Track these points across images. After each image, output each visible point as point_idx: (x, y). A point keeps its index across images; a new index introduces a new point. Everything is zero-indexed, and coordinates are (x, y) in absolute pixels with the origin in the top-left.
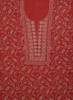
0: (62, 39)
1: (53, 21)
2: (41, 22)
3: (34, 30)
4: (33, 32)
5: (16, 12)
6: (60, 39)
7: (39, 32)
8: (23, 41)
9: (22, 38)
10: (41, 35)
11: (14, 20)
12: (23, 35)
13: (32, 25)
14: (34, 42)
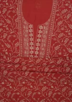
0: (64, 50)
1: (54, 27)
5: (11, 12)
6: (62, 50)
8: (18, 48)
9: (17, 45)
11: (9, 22)
12: (18, 40)
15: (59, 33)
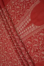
2: (33, 25)
3: (26, 24)
4: (25, 24)
5: (29, 4)
7: (27, 28)
9: (18, 21)
10: (26, 31)
11: (24, 7)
12: (20, 20)
13: (28, 20)
14: (20, 29)
15: (36, 38)
